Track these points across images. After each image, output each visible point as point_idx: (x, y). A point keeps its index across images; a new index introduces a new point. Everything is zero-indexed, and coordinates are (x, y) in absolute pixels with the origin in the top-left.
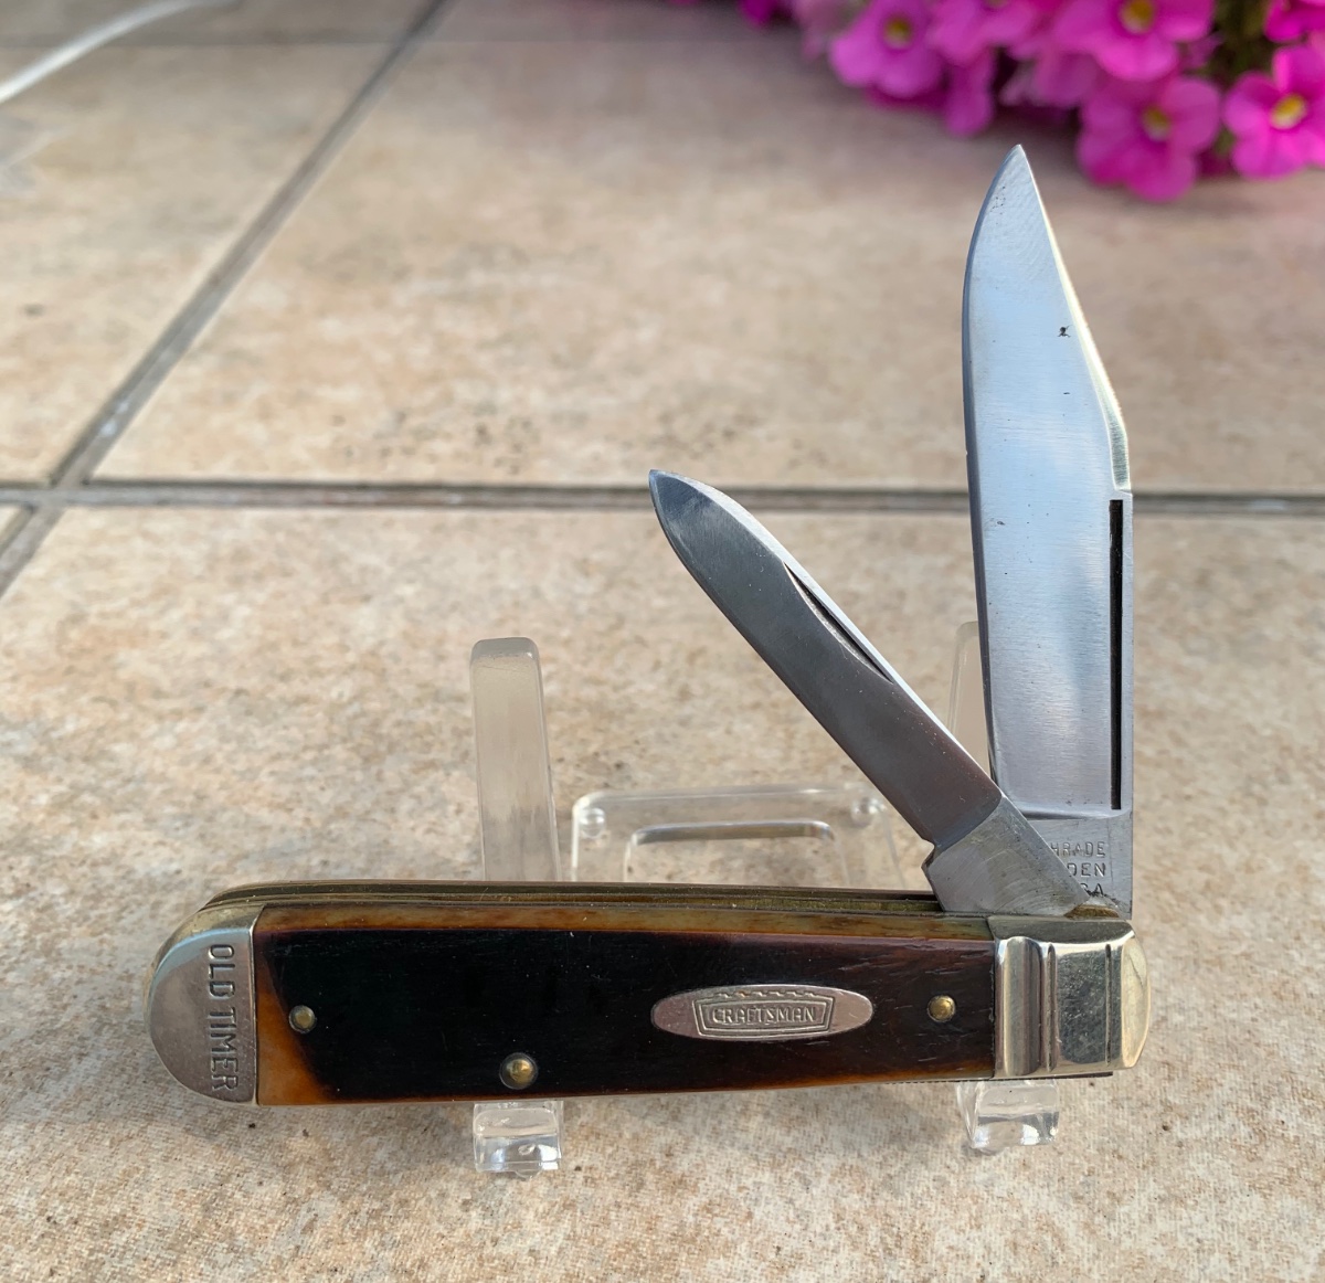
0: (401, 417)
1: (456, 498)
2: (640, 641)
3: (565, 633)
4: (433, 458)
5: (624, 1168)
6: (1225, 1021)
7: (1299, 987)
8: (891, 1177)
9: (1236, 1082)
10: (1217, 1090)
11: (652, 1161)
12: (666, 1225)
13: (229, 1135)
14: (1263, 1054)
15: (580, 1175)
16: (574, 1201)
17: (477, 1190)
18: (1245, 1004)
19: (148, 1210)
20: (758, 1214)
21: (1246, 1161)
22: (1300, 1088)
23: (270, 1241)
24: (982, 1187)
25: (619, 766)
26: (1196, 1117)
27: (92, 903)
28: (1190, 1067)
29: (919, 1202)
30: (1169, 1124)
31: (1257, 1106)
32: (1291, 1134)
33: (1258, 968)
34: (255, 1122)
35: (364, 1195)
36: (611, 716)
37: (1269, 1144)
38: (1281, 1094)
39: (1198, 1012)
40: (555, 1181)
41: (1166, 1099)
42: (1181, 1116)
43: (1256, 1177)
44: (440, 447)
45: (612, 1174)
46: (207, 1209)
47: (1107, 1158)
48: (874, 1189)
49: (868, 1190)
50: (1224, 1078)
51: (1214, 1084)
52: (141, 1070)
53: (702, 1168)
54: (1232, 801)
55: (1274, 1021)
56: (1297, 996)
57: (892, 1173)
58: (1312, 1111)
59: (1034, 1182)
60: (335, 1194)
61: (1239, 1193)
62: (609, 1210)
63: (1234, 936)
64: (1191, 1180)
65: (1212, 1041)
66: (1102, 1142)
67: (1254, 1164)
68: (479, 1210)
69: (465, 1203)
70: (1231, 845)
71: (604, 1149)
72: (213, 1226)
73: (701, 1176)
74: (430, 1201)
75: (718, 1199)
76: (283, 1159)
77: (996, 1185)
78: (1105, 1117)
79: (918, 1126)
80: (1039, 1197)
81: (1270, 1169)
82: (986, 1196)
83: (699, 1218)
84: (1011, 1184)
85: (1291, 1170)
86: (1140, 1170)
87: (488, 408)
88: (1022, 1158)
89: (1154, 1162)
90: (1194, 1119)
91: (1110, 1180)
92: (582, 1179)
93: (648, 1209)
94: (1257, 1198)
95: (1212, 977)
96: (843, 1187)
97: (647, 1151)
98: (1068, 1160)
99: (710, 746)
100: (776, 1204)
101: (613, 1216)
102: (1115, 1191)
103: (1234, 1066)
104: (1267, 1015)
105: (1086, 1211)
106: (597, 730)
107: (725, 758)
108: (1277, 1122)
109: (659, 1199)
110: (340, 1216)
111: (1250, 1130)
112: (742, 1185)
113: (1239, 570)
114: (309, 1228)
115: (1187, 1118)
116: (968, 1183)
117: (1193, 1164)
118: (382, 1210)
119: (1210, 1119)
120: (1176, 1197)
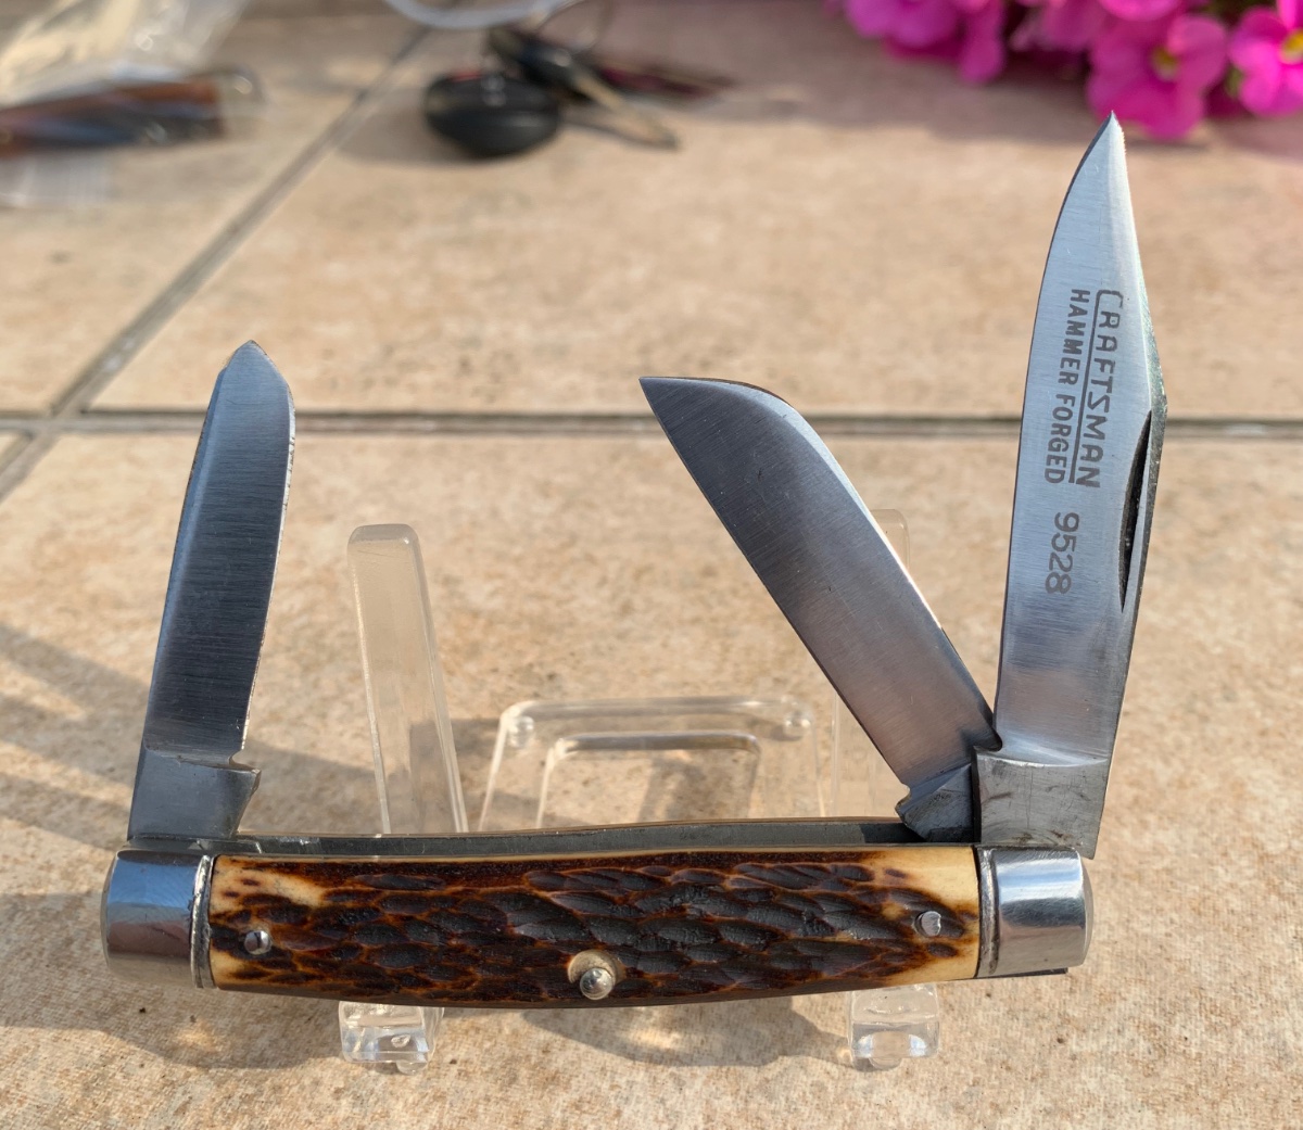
0: (389, 350)
1: (431, 425)
2: (590, 559)
3: (517, 551)
4: (413, 388)
5: (499, 1063)
6: (1137, 935)
7: (1220, 903)
8: (767, 1080)
9: (1141, 997)
10: (1120, 1005)
11: (528, 1057)
12: (532, 1121)
13: (119, 1019)
14: (1173, 969)
15: (454, 1069)
16: (444, 1093)
17: (350, 1080)
18: (1161, 919)
19: (30, 1087)
20: (627, 1112)
21: (1142, 1076)
22: (1208, 1004)
23: (142, 1121)
24: (860, 1094)
25: (551, 677)
26: (1094, 1030)
27: (25, 797)
28: (1094, 980)
29: (793, 1107)
30: (1065, 1037)
31: (1161, 1022)
32: (1194, 1051)
33: (1178, 883)
34: (146, 1007)
35: (240, 1080)
36: (551, 629)
37: (1168, 1060)
38: (1188, 1010)
39: (1110, 925)
40: (429, 1073)
41: (1065, 1012)
42: (1077, 1029)
43: (1150, 1093)
44: (423, 378)
45: (485, 1069)
46: (87, 1089)
47: (995, 1069)
48: (748, 1092)
49: (743, 1093)
50: (1129, 992)
51: (1118, 998)
52: (46, 954)
53: (576, 1066)
54: (1172, 718)
55: (1189, 937)
56: (1217, 912)
57: (770, 1077)
58: (1218, 1028)
59: (915, 1091)
60: (212, 1078)
61: (1130, 1109)
62: (478, 1103)
63: (1158, 851)
64: (1081, 1094)
65: (1121, 955)
66: (992, 1053)
67: (1150, 1080)
68: (350, 1099)
69: (338, 1091)
70: (1166, 762)
71: (482, 1043)
72: (91, 1105)
73: (575, 1073)
74: (303, 1088)
75: (589, 1096)
76: (167, 1043)
77: (875, 1092)
78: (998, 1028)
79: (802, 1032)
80: (918, 1105)
81: (1165, 1085)
82: (863, 1103)
83: (567, 1114)
84: (891, 1092)
85: (1189, 1087)
86: (1029, 1083)
87: (474, 342)
88: (906, 1066)
89: (1045, 1074)
90: (1091, 1032)
91: (994, 1091)
92: (456, 1072)
93: (517, 1104)
94: (1149, 1115)
95: (1128, 891)
96: (717, 1089)
97: (524, 1047)
98: (953, 1069)
99: (644, 659)
100: (646, 1103)
101: (481, 1109)
102: (999, 1102)
103: (1141, 980)
104: (1183, 931)
105: (966, 1121)
106: (536, 642)
107: (657, 670)
108: (1180, 1039)
109: (530, 1094)
110: (214, 1100)
111: (1150, 1045)
112: (615, 1083)
113: (1208, 493)
114: (182, 1110)
115: (1084, 1031)
116: (847, 1089)
117: (1084, 1077)
118: (255, 1095)
119: (1109, 1032)
120: (1062, 1110)
